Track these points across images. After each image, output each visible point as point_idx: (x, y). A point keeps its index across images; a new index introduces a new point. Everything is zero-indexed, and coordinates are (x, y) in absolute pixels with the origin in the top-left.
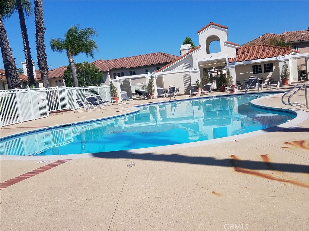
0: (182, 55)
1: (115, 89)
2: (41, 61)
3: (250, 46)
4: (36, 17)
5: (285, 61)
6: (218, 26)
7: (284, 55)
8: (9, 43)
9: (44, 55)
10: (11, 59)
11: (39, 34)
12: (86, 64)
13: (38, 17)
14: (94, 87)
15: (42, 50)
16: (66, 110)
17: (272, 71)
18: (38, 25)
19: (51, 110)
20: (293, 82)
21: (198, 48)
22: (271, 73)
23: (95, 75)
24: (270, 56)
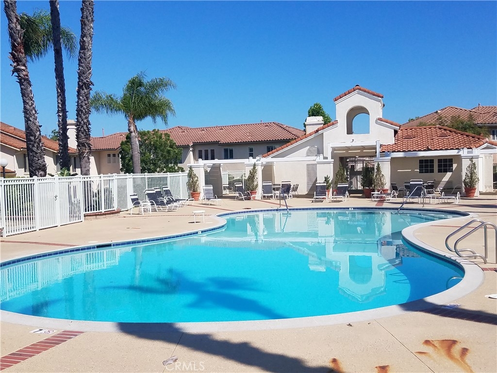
0: (308, 133)
1: (196, 179)
2: (80, 133)
3: (419, 127)
4: (79, 65)
5: (471, 159)
6: (369, 93)
7: (471, 147)
8: (34, 101)
9: (86, 125)
10: (35, 127)
11: (83, 92)
12: (156, 132)
13: (83, 65)
14: (161, 175)
15: (84, 117)
16: (112, 212)
17: (451, 171)
18: (82, 78)
19: (88, 211)
20: (484, 191)
21: (333, 124)
22: (449, 174)
23: (169, 152)
24: (449, 146)
